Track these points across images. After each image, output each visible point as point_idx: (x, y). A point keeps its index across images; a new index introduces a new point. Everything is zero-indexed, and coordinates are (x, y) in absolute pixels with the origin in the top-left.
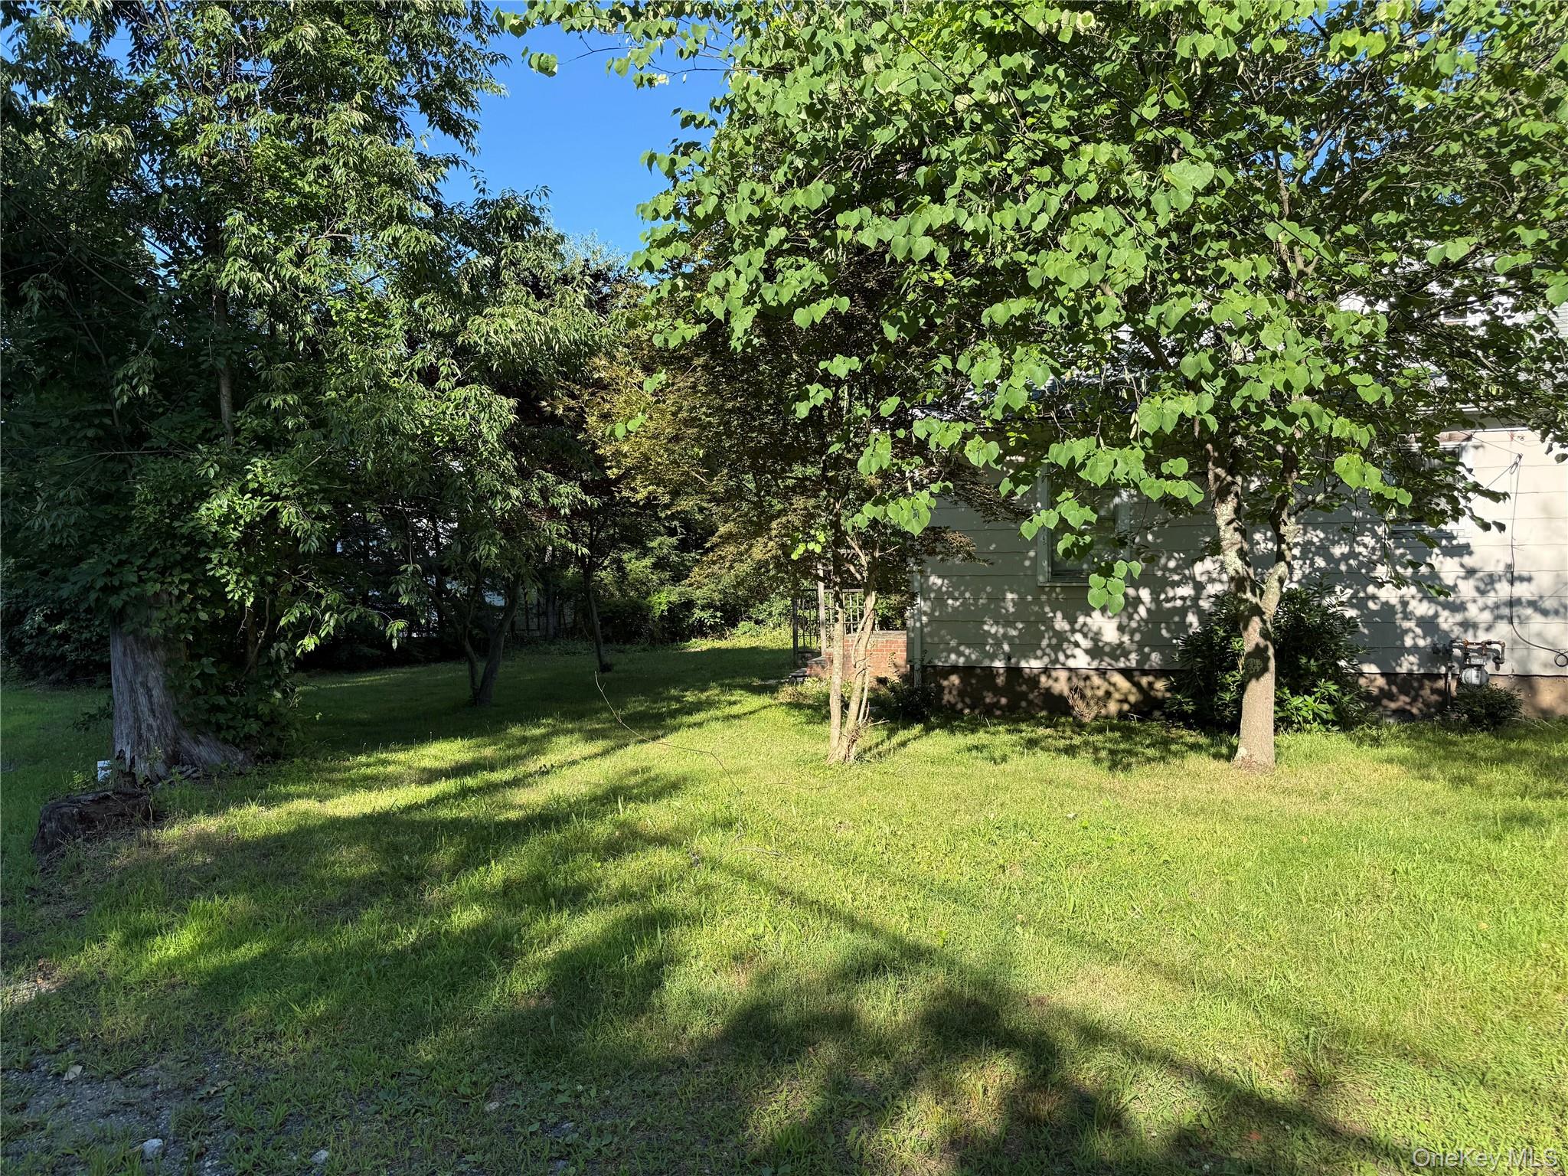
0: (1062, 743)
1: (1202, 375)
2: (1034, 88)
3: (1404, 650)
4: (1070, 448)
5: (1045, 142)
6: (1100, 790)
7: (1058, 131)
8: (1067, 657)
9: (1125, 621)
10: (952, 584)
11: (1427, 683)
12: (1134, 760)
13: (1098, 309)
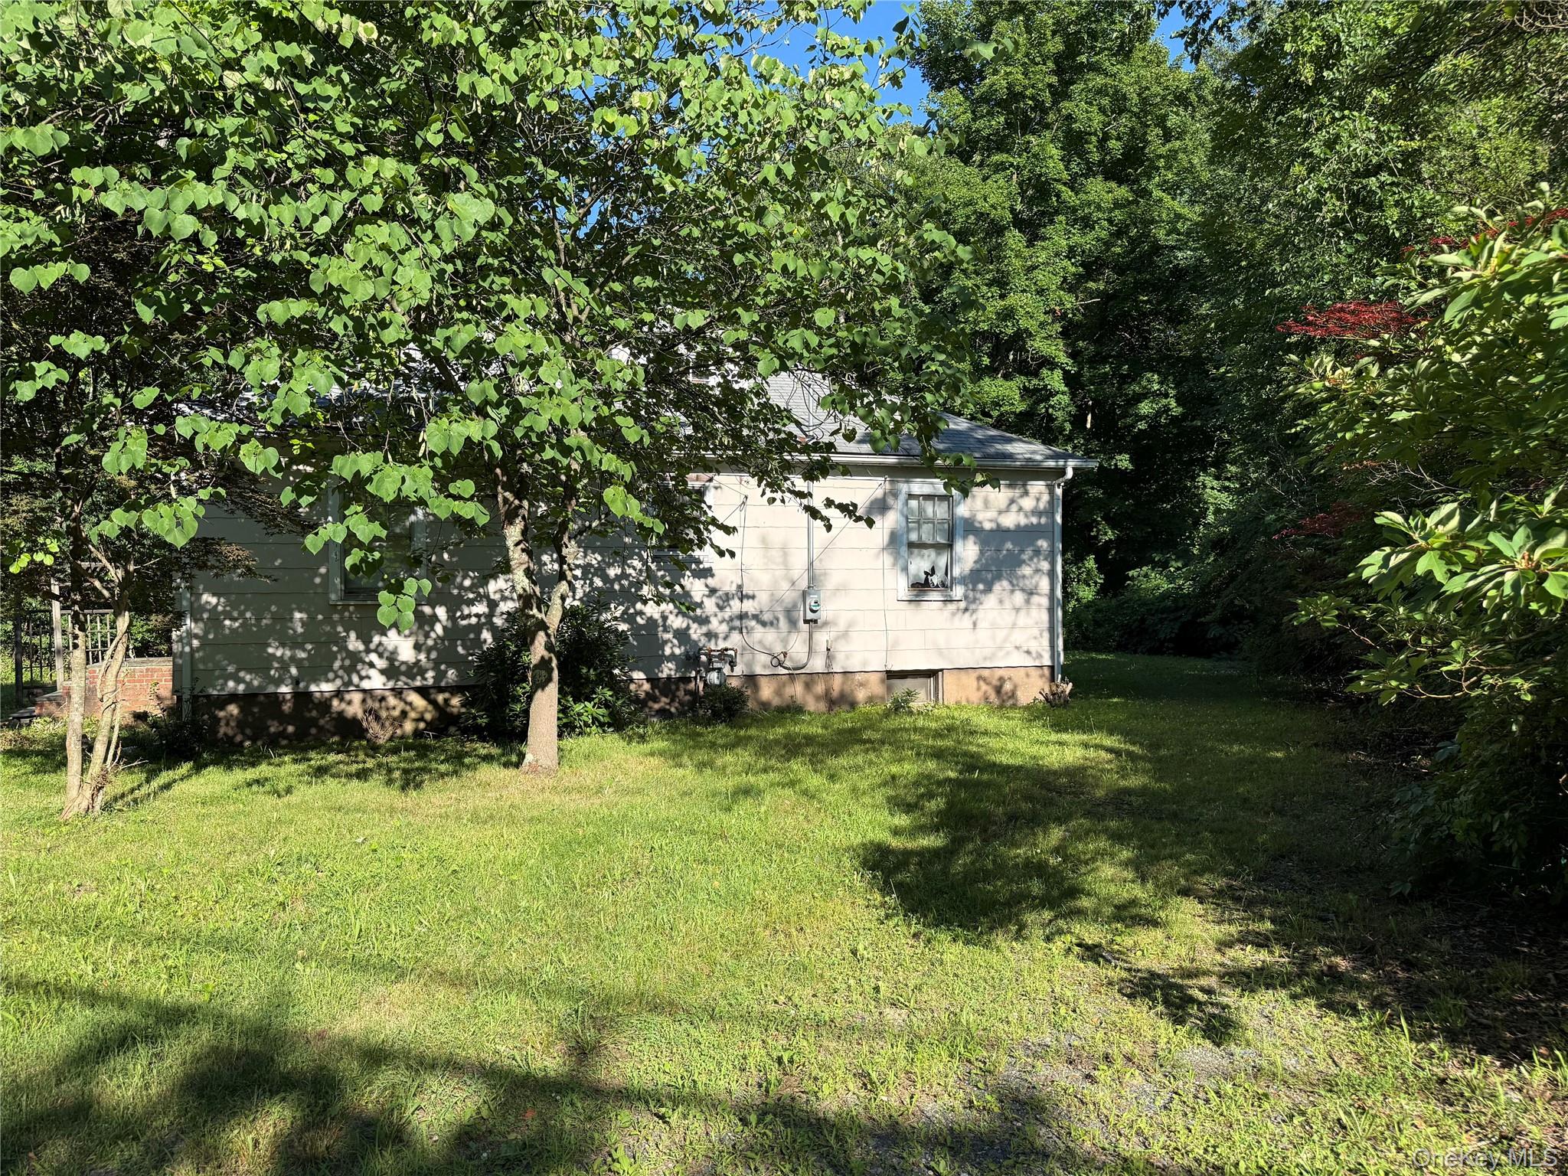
0: (354, 768)
1: (486, 402)
2: (314, 84)
3: (664, 658)
4: (355, 462)
5: (328, 144)
6: (392, 810)
7: (340, 135)
8: (361, 678)
9: (421, 639)
10: (229, 603)
11: (682, 686)
12: (427, 777)
13: (384, 324)
